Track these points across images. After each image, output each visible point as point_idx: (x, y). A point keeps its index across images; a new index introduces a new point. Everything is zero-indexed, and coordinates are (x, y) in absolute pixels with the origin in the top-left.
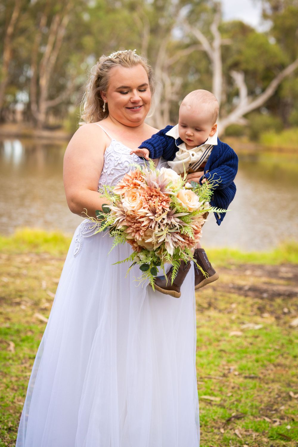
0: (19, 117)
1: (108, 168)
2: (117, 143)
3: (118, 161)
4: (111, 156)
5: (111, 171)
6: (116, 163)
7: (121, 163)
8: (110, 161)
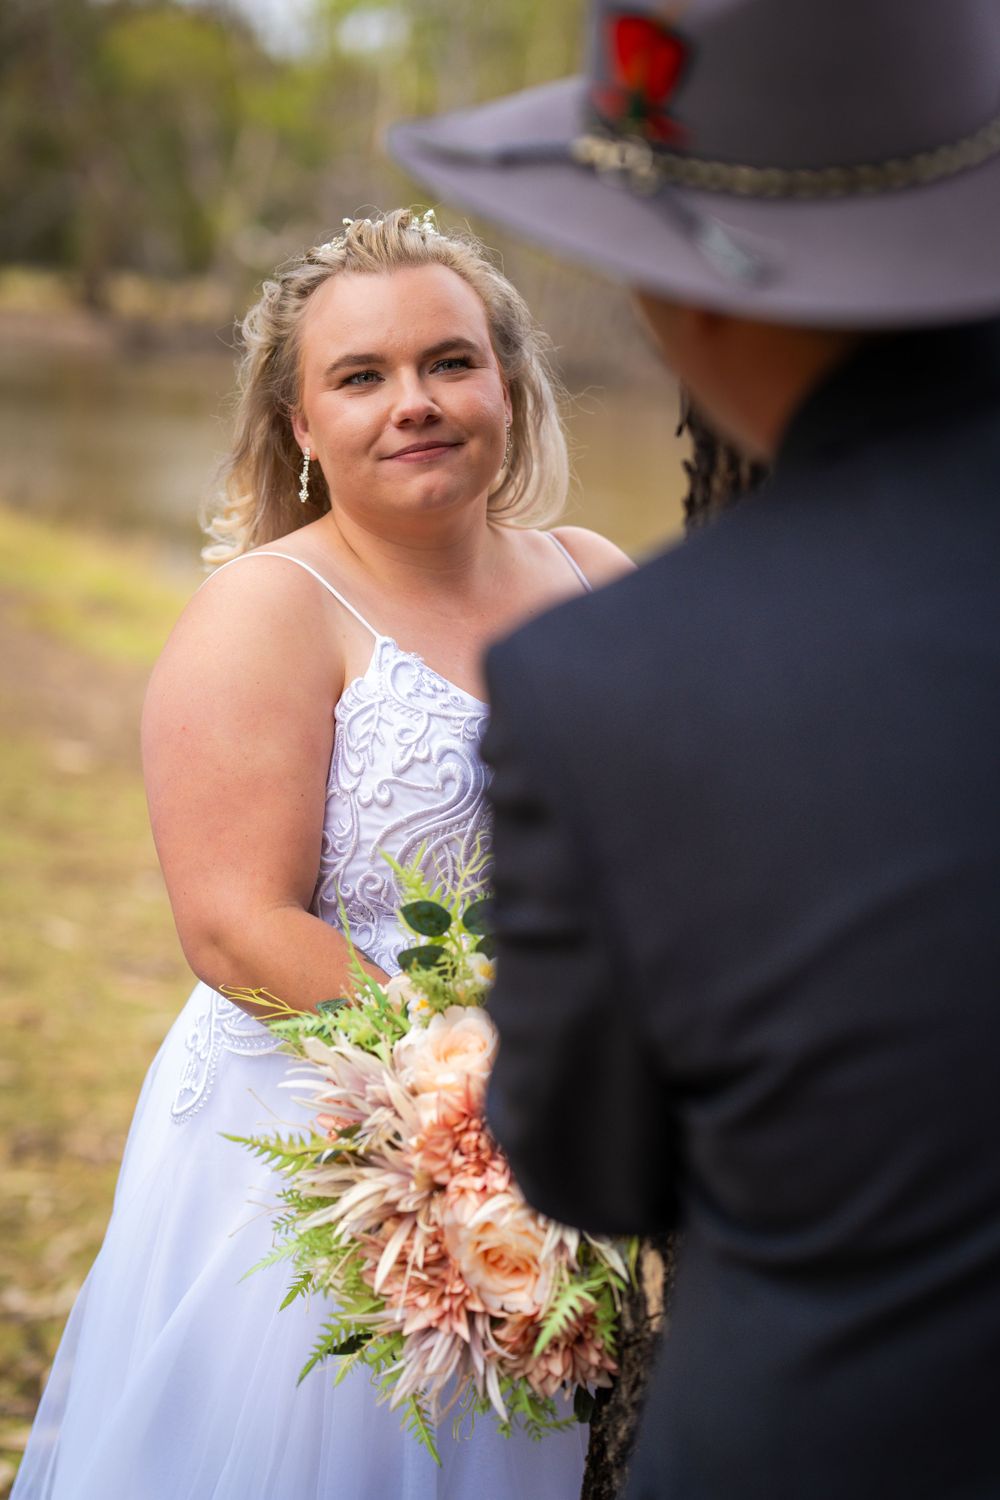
1: (361, 773)
2: (402, 657)
3: (410, 746)
4: (376, 719)
5: (379, 790)
6: (402, 758)
7: (426, 761)
8: (373, 741)
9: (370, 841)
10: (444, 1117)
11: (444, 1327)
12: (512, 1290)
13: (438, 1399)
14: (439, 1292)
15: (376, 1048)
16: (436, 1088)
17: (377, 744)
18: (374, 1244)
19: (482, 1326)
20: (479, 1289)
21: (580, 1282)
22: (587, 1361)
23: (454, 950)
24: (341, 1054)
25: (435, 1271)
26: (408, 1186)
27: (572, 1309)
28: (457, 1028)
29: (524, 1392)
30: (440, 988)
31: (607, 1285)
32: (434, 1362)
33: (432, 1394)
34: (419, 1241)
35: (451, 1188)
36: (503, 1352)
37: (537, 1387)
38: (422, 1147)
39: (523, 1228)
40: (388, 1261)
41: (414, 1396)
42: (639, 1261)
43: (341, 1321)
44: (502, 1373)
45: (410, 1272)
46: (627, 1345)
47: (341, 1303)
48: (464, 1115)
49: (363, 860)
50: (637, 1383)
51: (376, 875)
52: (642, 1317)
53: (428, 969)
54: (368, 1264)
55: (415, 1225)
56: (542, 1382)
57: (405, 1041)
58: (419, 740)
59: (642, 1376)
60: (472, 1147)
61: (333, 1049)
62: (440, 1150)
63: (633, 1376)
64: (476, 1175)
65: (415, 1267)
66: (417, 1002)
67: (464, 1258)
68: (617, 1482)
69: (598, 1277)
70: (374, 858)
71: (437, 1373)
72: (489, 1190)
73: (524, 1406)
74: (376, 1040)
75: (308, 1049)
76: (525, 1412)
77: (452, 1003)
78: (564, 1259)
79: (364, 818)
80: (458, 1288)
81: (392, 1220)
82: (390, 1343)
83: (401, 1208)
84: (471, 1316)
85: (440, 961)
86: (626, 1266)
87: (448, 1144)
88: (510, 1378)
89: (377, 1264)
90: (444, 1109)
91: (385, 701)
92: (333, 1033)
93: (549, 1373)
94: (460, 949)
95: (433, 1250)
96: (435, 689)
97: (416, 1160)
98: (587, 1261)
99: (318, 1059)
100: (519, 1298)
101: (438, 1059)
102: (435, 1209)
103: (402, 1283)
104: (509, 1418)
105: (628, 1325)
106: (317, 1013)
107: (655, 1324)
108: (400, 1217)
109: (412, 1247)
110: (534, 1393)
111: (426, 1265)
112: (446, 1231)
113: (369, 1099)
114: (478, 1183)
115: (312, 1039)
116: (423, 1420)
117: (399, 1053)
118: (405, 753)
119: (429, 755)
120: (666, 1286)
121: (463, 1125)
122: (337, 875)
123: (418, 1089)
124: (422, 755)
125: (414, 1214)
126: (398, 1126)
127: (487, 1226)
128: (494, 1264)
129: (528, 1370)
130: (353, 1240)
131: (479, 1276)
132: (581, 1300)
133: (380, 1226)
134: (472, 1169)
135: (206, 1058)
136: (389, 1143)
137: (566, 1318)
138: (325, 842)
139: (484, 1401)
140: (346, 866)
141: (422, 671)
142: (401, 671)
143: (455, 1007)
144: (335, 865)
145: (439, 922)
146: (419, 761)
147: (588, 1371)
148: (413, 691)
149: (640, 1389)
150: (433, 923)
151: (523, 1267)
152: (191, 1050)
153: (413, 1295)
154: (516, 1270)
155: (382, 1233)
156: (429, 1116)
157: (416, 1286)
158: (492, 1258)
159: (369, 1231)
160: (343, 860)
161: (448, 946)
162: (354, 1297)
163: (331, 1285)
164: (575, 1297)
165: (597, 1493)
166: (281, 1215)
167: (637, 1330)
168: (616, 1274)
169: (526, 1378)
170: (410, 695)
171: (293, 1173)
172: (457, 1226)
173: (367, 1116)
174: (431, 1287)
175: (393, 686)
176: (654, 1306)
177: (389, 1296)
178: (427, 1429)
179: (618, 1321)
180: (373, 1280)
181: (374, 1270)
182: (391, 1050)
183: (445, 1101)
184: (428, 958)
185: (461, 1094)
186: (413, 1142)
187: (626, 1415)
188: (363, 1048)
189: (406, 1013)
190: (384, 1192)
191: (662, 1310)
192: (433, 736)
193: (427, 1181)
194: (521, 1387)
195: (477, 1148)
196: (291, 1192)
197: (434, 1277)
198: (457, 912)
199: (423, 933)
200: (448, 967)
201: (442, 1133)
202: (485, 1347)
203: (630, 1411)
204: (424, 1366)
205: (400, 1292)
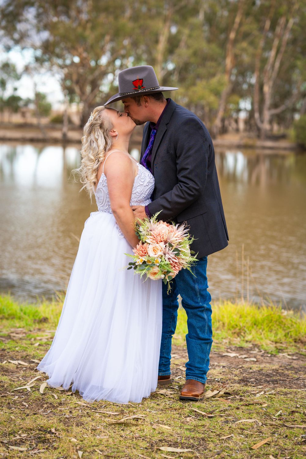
0: (242, 126)
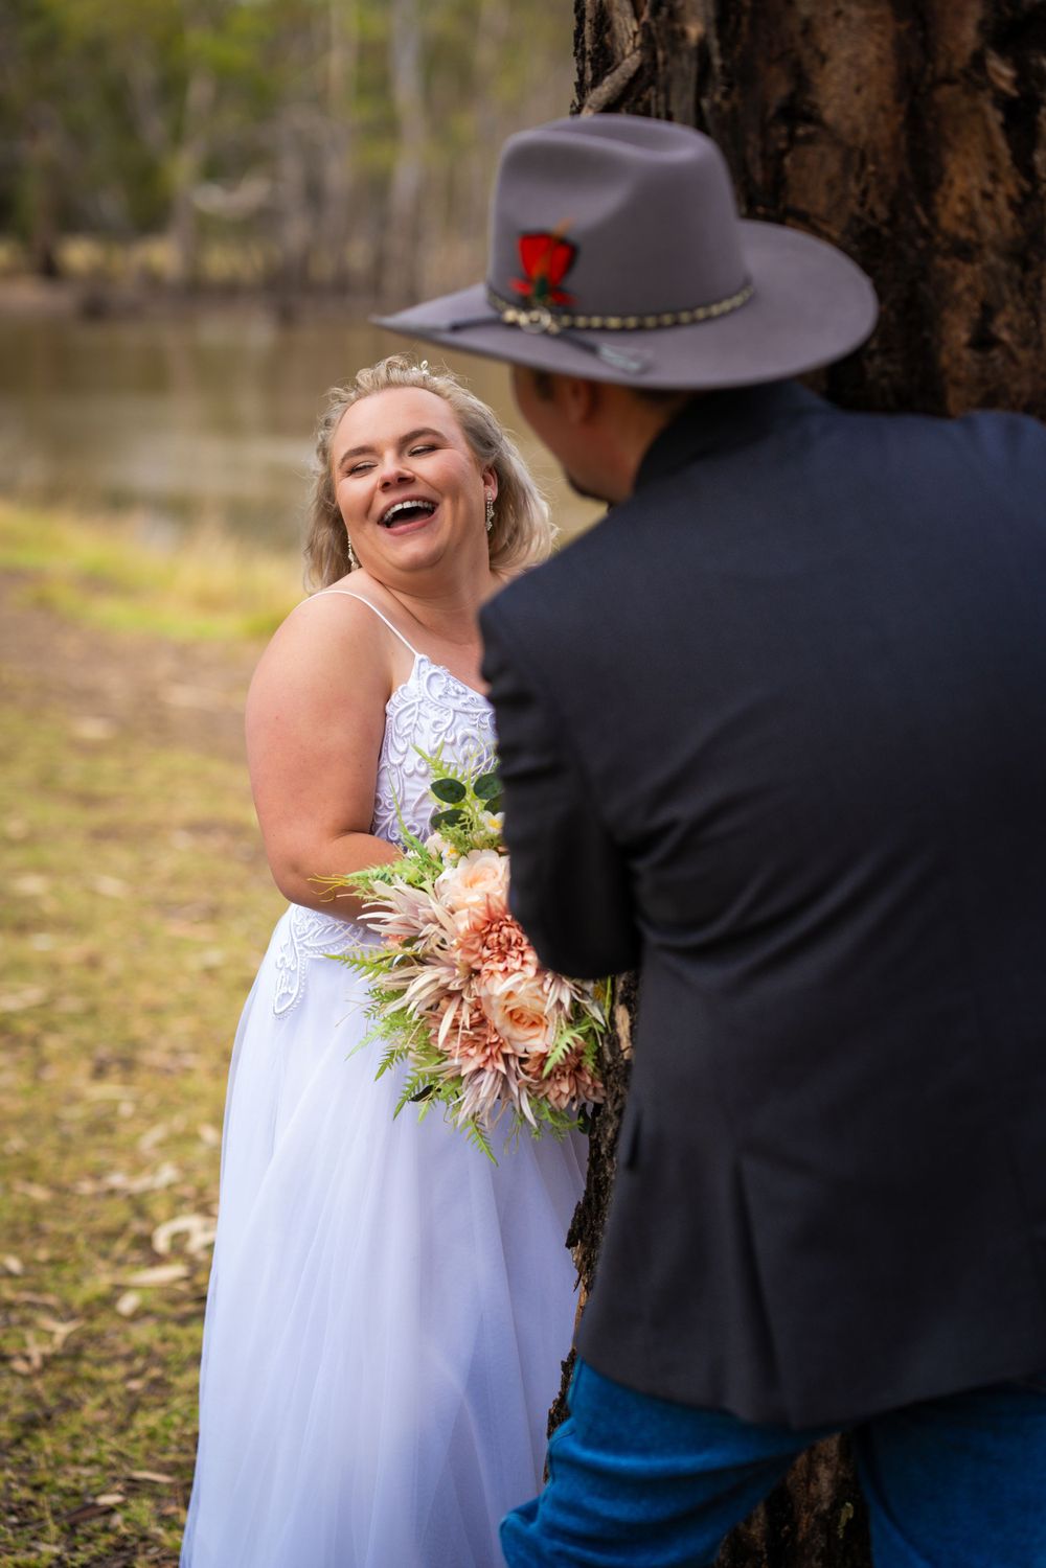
1: (405, 753)
2: (434, 669)
3: (441, 733)
4: (416, 714)
5: (419, 765)
6: (436, 742)
7: (454, 743)
8: (414, 730)
9: (412, 801)
10: (474, 924)
11: (489, 1068)
12: (531, 1037)
13: (489, 1116)
14: (483, 1044)
15: (422, 885)
16: (466, 906)
17: (417, 732)
18: (435, 1017)
19: (513, 1063)
20: (509, 1039)
21: (574, 1028)
22: (585, 1082)
23: (470, 811)
24: (398, 891)
25: (478, 1030)
26: (454, 973)
27: (568, 1045)
28: (478, 864)
29: (546, 1107)
30: (463, 839)
31: (591, 1030)
32: (485, 1091)
33: (485, 1113)
34: (465, 1009)
35: (483, 972)
36: (529, 1078)
37: (554, 1103)
38: (461, 946)
39: (534, 995)
40: (445, 1027)
41: (473, 1117)
42: (612, 1014)
43: (418, 1073)
44: (530, 1095)
45: (461, 1031)
46: (609, 1072)
47: (417, 1061)
48: (488, 922)
49: (407, 814)
50: (618, 1096)
51: (415, 824)
52: (617, 1051)
53: (453, 826)
54: (433, 1032)
55: (462, 1000)
56: (556, 1099)
57: (441, 878)
58: (447, 729)
59: (620, 1092)
60: (495, 943)
61: (393, 887)
62: (474, 947)
63: (614, 1092)
64: (499, 961)
65: (464, 1028)
66: (447, 850)
67: (497, 1018)
68: (609, 1169)
69: (585, 1025)
70: (415, 813)
71: (487, 1098)
72: (509, 970)
73: (547, 1116)
74: (422, 879)
75: (376, 889)
76: (547, 1119)
77: (472, 848)
78: (562, 1012)
79: (407, 784)
80: (495, 1040)
81: (445, 998)
82: (453, 1085)
83: (451, 988)
84: (506, 1057)
85: (461, 819)
86: (604, 1017)
87: (478, 942)
88: (535, 1095)
89: (438, 1030)
90: (473, 919)
91: (422, 701)
92: (392, 878)
93: (561, 1093)
94: (474, 811)
95: (476, 1015)
96: (458, 693)
97: (458, 955)
98: (577, 1014)
99: (384, 894)
100: (537, 1042)
101: (466, 886)
102: (474, 985)
103: (456, 1041)
104: (539, 1127)
105: (608, 1058)
106: (380, 864)
107: (626, 1055)
108: (451, 995)
109: (461, 1015)
110: (552, 1107)
111: (472, 1027)
112: (483, 1000)
113: (420, 919)
114: (501, 967)
115: (378, 882)
116: (482, 1136)
117: (438, 887)
118: (438, 738)
119: (455, 740)
120: (631, 1028)
121: (487, 929)
122: (387, 825)
123: (454, 909)
124: (451, 740)
125: (459, 992)
126: (443, 934)
127: (510, 994)
128: (517, 1021)
129: (546, 1091)
130: (421, 1017)
131: (508, 1030)
132: (574, 1039)
133: (438, 1005)
134: (496, 958)
135: (296, 969)
136: (438, 946)
137: (564, 1051)
138: (377, 801)
139: (522, 1117)
140: (394, 818)
141: (448, 679)
142: (434, 680)
143: (474, 851)
144: (386, 817)
145: (458, 793)
146: (448, 744)
147: (587, 1090)
148: (442, 694)
149: (619, 1101)
150: (454, 794)
151: (537, 1022)
152: (281, 969)
153: (465, 1049)
154: (533, 1024)
155: (439, 1009)
156: (463, 924)
157: (466, 1042)
158: (515, 1017)
159: (430, 1008)
160: (392, 814)
161: (466, 809)
162: (425, 1056)
163: (409, 1049)
164: (570, 1037)
165: (597, 1180)
166: (370, 1006)
167: (615, 1061)
168: (598, 1022)
169: (546, 1096)
170: (440, 697)
171: (375, 977)
172: (490, 997)
173: (421, 931)
174: (477, 1041)
175: (428, 690)
176: (625, 1043)
177: (449, 1051)
178: (485, 1142)
179: (599, 1053)
180: (437, 1043)
181: (436, 1035)
182: (433, 885)
183: (474, 913)
184: (452, 818)
185: (484, 908)
186: (454, 942)
187: (611, 1121)
188: (413, 886)
189: (441, 859)
190: (437, 980)
191: (630, 1044)
192: (458, 725)
193: (466, 969)
194: (544, 1103)
195: (499, 943)
196: (375, 990)
197: (478, 1034)
198: (469, 785)
199: (447, 801)
200: (466, 822)
201: (474, 936)
202: (518, 1078)
203: (614, 1117)
204: (478, 1096)
205: (455, 1048)
